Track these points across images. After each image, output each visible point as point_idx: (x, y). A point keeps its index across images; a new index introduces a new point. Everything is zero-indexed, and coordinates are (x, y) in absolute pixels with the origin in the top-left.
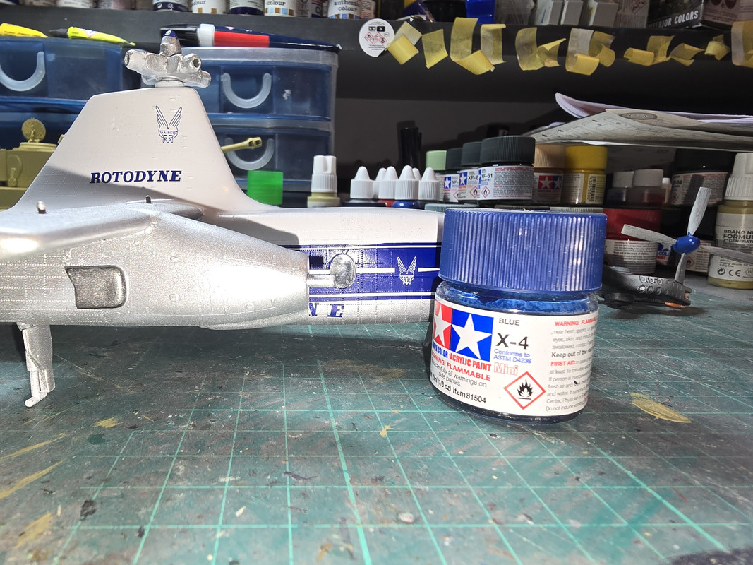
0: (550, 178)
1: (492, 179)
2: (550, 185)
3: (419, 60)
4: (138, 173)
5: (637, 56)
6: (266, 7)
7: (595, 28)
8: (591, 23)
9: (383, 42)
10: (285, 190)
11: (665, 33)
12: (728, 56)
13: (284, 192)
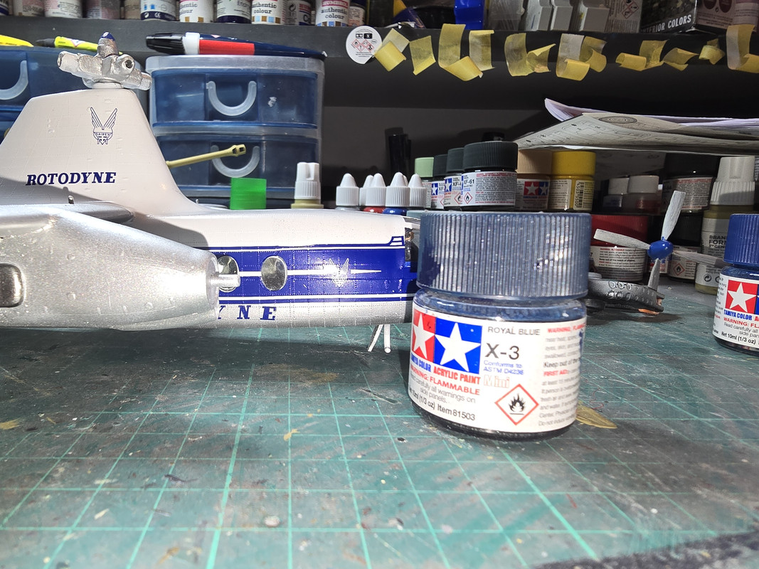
0: (535, 184)
1: (474, 185)
2: (536, 191)
3: (406, 66)
4: (73, 174)
5: (629, 61)
6: (253, 16)
7: (585, 34)
8: (582, 29)
9: (370, 49)
10: (270, 197)
11: (659, 37)
12: (723, 61)
13: (267, 199)
